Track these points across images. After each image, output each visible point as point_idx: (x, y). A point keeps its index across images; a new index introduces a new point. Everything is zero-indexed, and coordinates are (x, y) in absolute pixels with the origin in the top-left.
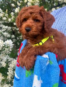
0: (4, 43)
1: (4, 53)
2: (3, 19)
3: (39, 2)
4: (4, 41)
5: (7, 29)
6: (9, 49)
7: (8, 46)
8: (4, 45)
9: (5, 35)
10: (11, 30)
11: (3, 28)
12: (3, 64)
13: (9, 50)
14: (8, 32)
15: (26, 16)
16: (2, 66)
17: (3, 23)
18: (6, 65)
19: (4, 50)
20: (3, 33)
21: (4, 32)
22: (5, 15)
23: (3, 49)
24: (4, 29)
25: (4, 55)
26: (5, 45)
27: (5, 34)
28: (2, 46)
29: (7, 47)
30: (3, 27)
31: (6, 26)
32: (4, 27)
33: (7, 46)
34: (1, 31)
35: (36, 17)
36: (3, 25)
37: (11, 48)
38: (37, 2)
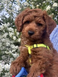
5: (17, 49)
8: (2, 70)
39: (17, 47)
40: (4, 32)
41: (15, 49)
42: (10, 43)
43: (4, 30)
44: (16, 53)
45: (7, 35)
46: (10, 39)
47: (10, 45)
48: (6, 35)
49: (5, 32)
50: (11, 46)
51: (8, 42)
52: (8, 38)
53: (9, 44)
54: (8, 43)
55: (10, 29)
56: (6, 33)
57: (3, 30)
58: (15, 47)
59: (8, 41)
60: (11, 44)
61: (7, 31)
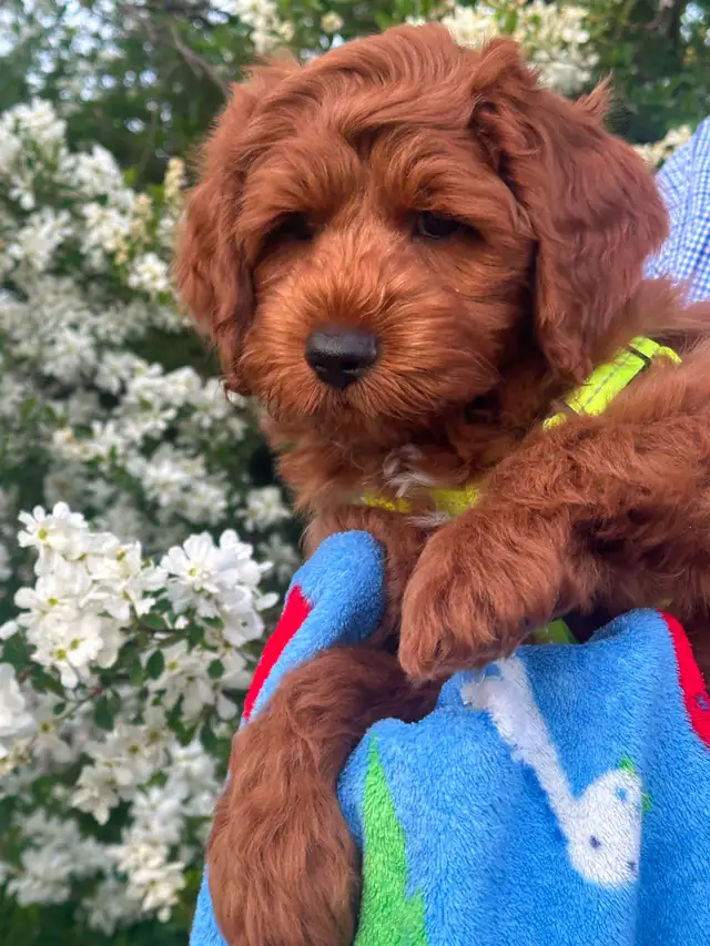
0: (156, 577)
1: (155, 716)
2: (133, 281)
3: (583, 37)
4: (152, 554)
5: (186, 411)
6: (211, 656)
7: (206, 610)
8: (144, 607)
9: (165, 500)
10: (238, 425)
11: (131, 399)
12: (140, 877)
13: (216, 669)
14: (203, 447)
15: (302, 182)
16: (132, 892)
17: (132, 332)
18: (181, 883)
19: (156, 665)
20: (135, 465)
21: (148, 447)
22: (152, 226)
23: (144, 658)
24: (145, 406)
25: (154, 737)
26: (164, 605)
27: (167, 474)
28: (123, 615)
29: (194, 636)
30: (136, 385)
31: (169, 368)
32: (147, 380)
33: (190, 612)
34: (119, 442)
35: (431, 185)
36: (139, 364)
37: (238, 639)
38: (565, 45)
39: (182, 382)
40: (28, 201)
41: (166, 407)
42: (93, 332)
43: (30, 176)
44: (166, 448)
45: (58, 238)
46: (83, 285)
47: (90, 355)
48: (42, 236)
49: (37, 209)
50: (104, 369)
51: (74, 327)
52: (67, 283)
53: (80, 342)
54: (69, 335)
55: (97, 171)
56: (48, 212)
57: (16, 179)
58: (159, 382)
59: (71, 315)
60: (102, 346)
61: (56, 196)
